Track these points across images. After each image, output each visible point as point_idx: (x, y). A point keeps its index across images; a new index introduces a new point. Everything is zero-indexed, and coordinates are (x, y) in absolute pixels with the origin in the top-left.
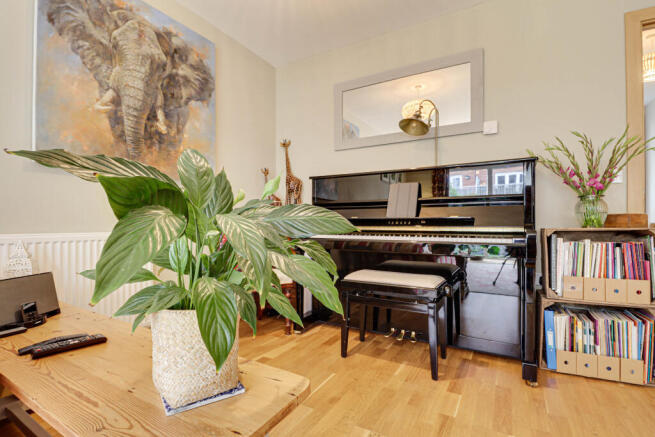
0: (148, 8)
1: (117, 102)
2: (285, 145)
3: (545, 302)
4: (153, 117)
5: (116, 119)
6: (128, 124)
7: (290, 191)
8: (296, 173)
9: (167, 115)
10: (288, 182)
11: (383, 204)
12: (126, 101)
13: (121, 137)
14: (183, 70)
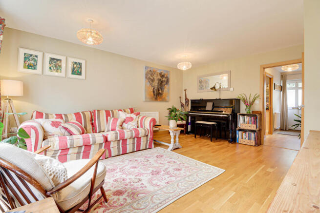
0: (159, 70)
1: (154, 89)
2: (185, 90)
3: (237, 129)
4: (159, 90)
5: (154, 92)
6: (155, 92)
7: (186, 102)
8: (188, 97)
9: (161, 89)
10: (186, 100)
11: (205, 107)
12: (155, 88)
13: (154, 95)
14: (164, 79)
